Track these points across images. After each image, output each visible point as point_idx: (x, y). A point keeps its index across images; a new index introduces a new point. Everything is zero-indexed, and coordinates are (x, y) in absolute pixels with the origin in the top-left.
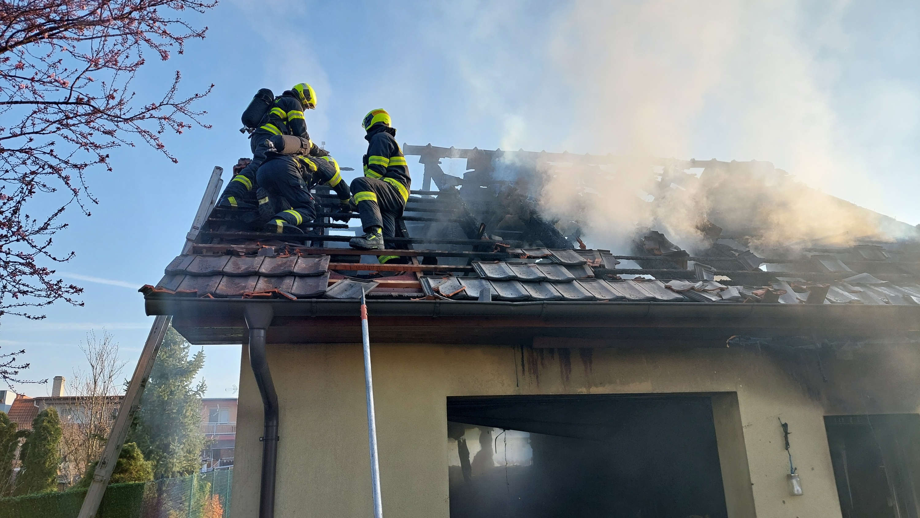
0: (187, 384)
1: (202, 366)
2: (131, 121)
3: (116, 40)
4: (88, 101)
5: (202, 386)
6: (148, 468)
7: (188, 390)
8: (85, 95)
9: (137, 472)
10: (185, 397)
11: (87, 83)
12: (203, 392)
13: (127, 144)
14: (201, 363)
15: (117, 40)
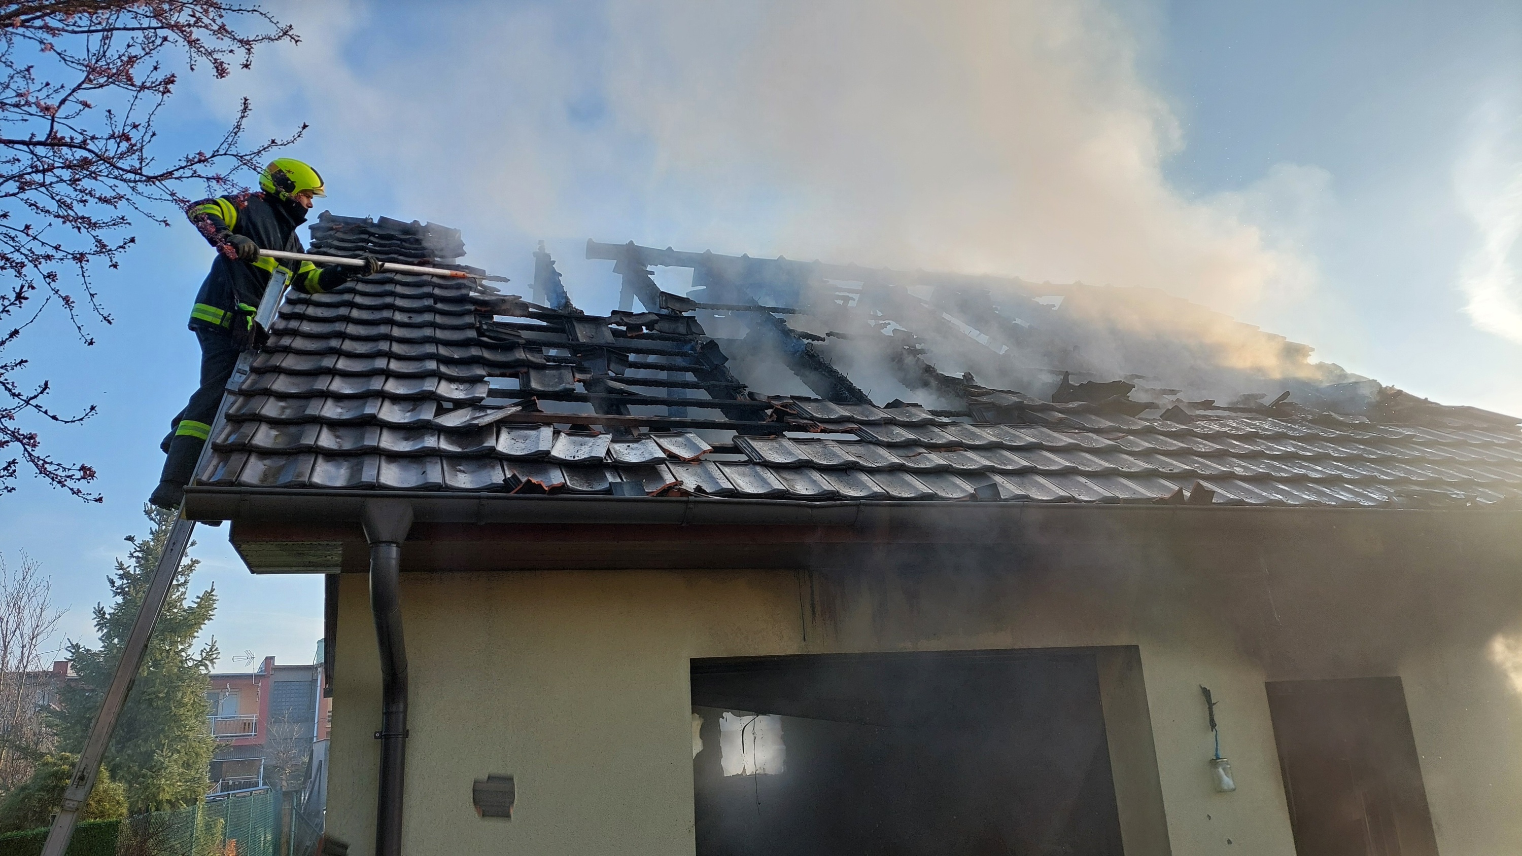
0: (183, 647)
1: (212, 617)
2: (159, 181)
3: (133, 38)
4: (84, 142)
5: (210, 651)
6: (119, 796)
7: (184, 659)
8: (80, 131)
9: (98, 802)
10: (179, 670)
11: (80, 111)
12: (212, 661)
13: (157, 221)
14: (210, 612)
15: (135, 38)
